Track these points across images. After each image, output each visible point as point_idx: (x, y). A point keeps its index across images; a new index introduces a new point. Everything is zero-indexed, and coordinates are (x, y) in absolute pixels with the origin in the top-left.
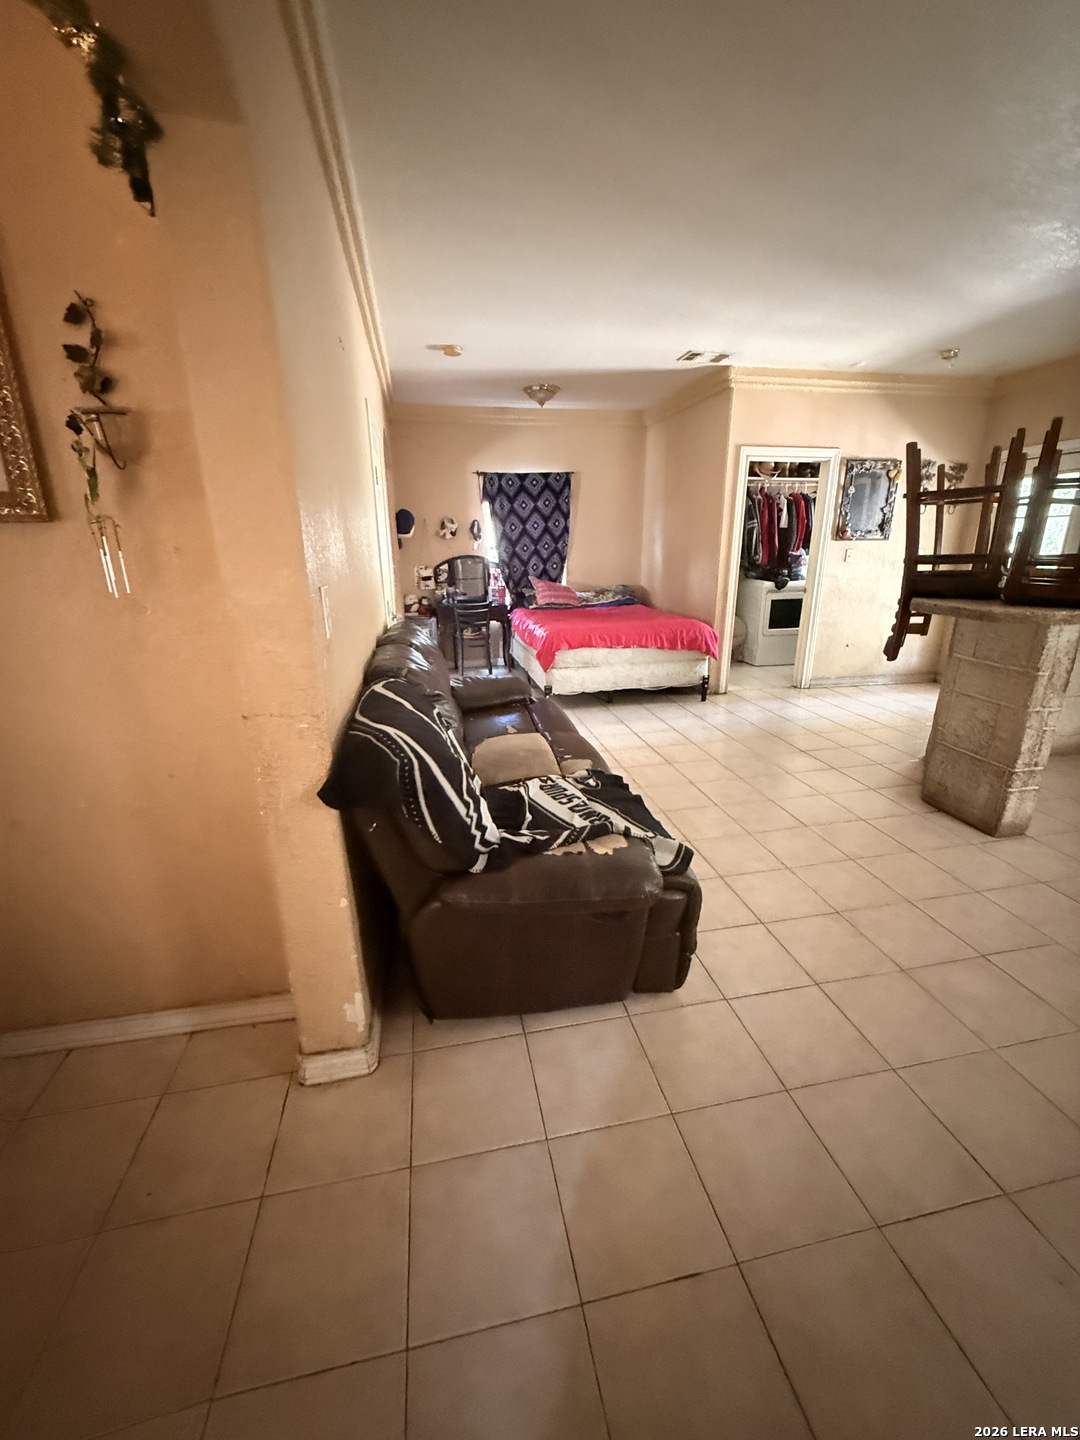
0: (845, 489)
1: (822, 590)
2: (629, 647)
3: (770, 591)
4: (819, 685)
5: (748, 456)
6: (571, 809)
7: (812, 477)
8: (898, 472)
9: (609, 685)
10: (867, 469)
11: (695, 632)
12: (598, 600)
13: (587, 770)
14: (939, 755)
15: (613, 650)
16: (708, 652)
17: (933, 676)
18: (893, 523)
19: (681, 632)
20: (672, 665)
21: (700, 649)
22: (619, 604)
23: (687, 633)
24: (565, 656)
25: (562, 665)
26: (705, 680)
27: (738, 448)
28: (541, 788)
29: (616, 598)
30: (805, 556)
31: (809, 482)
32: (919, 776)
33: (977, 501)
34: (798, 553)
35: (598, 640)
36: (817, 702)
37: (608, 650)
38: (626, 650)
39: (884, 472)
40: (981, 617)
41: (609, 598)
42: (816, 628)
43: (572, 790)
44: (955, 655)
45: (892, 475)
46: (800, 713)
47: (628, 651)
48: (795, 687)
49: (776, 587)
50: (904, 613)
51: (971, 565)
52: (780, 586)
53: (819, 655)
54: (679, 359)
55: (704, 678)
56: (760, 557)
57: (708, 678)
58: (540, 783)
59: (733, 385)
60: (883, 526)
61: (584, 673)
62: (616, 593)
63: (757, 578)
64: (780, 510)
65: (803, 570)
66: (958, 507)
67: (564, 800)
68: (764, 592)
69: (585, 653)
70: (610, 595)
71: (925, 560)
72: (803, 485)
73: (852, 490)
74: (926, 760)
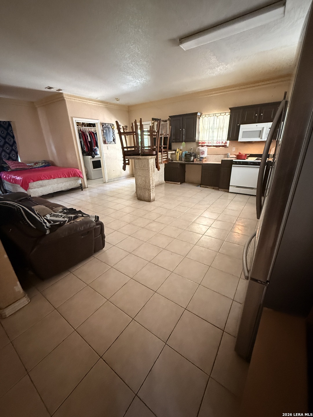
0: (103, 131)
1: (105, 157)
2: (55, 178)
3: (91, 159)
4: (111, 181)
5: (75, 120)
6: (63, 218)
7: (93, 127)
8: (114, 127)
9: (52, 191)
10: (107, 126)
11: (74, 172)
12: (36, 166)
13: (62, 209)
14: (138, 189)
15: (50, 180)
16: (80, 176)
17: (133, 175)
18: (116, 140)
19: (70, 172)
20: (70, 182)
21: (77, 176)
22: (45, 166)
23: (72, 172)
24: (32, 184)
25: (32, 187)
26: (81, 185)
27: (72, 118)
28: (50, 216)
29: (43, 165)
30: (97, 149)
31: (93, 128)
32: (136, 195)
33: (132, 135)
34: (95, 148)
35: (44, 178)
36: (111, 185)
37: (48, 180)
38: (55, 179)
39: (111, 127)
40: (138, 159)
41: (40, 165)
42: (106, 167)
43: (60, 214)
44: (136, 168)
45: (113, 127)
46: (108, 188)
47: (55, 180)
48: (105, 183)
49: (92, 157)
50: (124, 161)
51: (134, 148)
52: (93, 157)
53: (108, 173)
54: (45, 88)
55: (81, 184)
56: (85, 149)
57: (82, 184)
58: (50, 215)
59: (65, 99)
60: (114, 140)
61: (41, 189)
62: (42, 163)
63: (86, 155)
64: (87, 136)
65: (98, 152)
66: (128, 136)
67: (60, 217)
68: (89, 159)
69: (40, 182)
70: (40, 164)
71: (125, 148)
72: (92, 129)
73: (105, 131)
74: (136, 192)
